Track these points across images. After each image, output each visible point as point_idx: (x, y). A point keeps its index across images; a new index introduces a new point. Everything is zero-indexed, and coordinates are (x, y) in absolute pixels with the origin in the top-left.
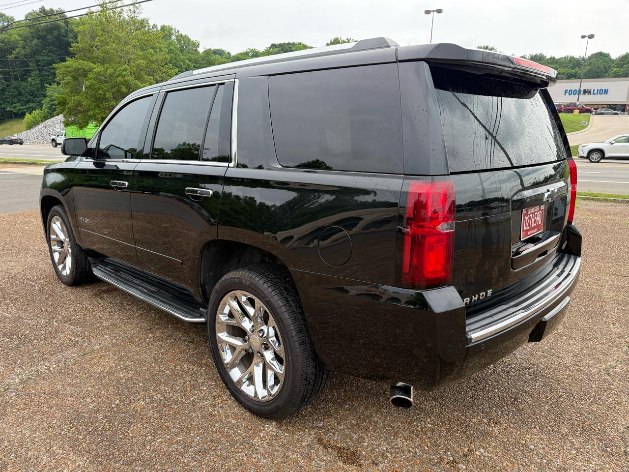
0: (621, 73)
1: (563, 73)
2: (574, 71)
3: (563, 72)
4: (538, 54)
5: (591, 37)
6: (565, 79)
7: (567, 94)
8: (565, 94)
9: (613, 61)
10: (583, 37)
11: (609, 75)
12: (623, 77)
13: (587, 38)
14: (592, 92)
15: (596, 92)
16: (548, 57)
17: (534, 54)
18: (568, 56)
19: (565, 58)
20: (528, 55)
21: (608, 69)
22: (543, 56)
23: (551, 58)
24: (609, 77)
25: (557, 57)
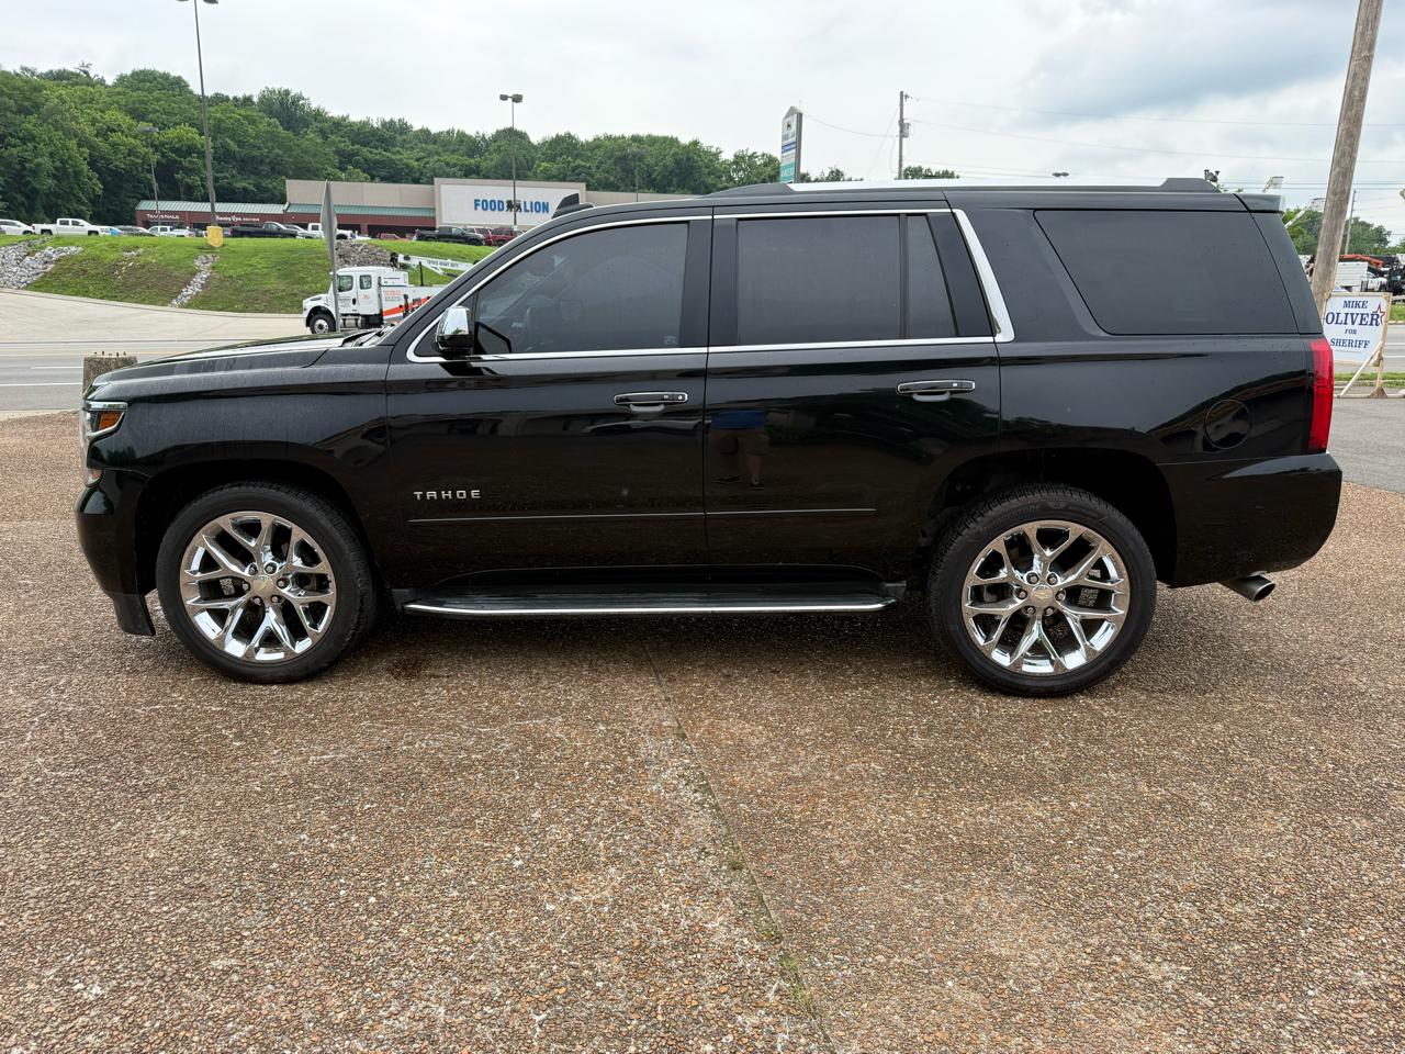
0: (555, 172)
1: (455, 165)
2: (472, 161)
3: (453, 162)
4: (396, 120)
5: (517, 99)
6: (461, 177)
7: (480, 208)
8: (476, 208)
9: (535, 148)
10: (504, 98)
11: (535, 173)
12: (560, 180)
13: (510, 100)
14: (522, 207)
15: (528, 207)
16: (417, 127)
17: (387, 119)
18: (453, 130)
19: (448, 132)
20: (375, 120)
21: (530, 163)
22: (406, 124)
23: (422, 131)
24: (536, 178)
25: (434, 130)
